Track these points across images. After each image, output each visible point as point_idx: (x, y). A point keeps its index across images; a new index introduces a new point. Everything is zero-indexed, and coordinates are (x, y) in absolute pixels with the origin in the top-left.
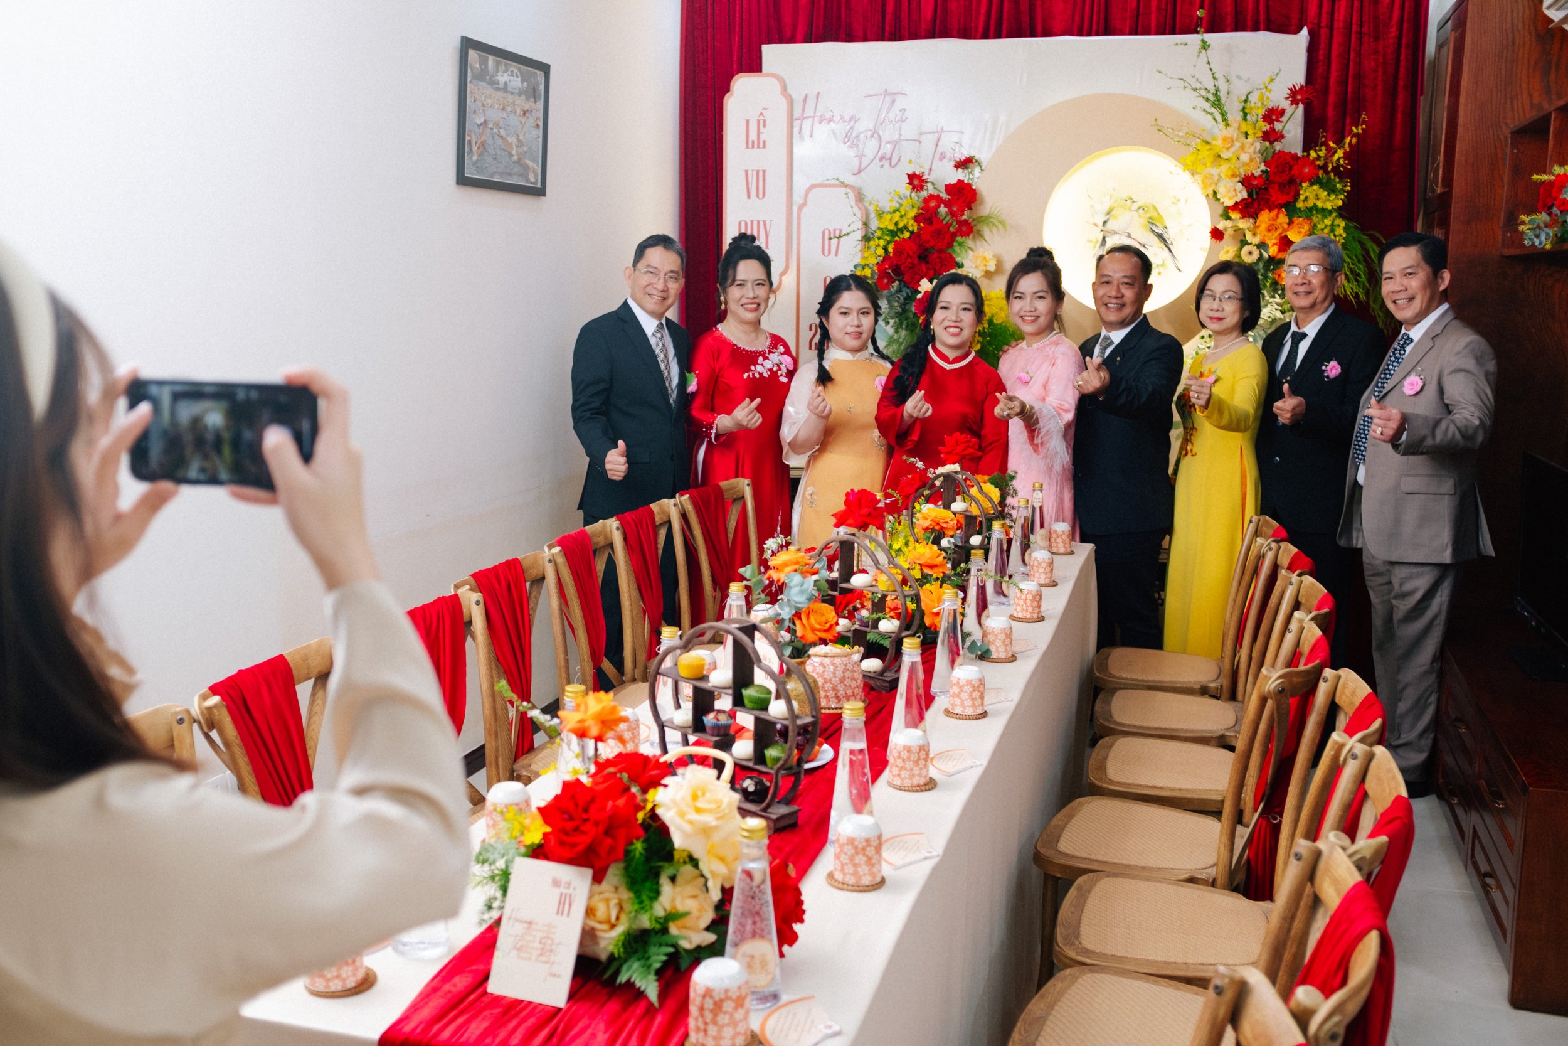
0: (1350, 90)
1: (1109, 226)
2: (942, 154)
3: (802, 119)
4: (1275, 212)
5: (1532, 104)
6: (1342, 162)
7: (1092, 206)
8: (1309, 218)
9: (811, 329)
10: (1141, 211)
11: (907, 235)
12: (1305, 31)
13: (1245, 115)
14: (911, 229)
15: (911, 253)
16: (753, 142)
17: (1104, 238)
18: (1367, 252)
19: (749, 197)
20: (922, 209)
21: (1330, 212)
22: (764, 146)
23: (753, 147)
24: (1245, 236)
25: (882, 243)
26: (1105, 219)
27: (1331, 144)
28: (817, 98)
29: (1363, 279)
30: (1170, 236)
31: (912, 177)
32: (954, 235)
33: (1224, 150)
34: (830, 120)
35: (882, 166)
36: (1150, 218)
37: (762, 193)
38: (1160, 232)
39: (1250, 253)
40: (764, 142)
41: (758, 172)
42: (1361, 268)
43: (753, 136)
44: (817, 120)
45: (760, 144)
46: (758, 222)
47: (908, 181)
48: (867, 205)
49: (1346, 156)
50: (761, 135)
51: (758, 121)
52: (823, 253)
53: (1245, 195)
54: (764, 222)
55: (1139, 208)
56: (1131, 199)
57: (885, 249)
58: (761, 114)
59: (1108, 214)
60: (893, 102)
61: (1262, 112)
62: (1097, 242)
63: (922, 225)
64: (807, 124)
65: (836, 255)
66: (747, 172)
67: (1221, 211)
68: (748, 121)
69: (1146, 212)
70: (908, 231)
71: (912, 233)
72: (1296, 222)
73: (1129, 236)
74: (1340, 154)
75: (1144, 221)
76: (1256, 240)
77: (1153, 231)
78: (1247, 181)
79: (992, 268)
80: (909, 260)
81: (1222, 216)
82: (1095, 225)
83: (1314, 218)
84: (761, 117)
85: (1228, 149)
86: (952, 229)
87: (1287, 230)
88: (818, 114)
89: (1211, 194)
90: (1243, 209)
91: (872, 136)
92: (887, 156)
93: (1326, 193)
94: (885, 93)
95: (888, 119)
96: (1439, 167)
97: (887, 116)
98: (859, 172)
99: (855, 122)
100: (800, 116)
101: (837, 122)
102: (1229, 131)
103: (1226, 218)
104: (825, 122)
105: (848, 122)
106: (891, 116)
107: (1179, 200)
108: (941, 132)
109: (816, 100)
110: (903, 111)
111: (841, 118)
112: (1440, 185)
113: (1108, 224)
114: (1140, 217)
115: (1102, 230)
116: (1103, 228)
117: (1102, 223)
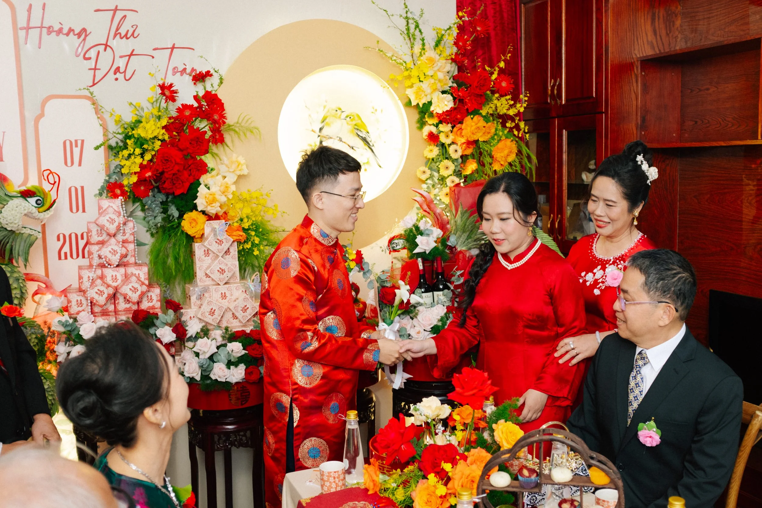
1: (324, 132)
2: (174, 68)
3: (28, 28)
4: (475, 116)
7: (310, 116)
8: (492, 122)
9: (58, 239)
10: (348, 119)
11: (158, 145)
14: (162, 138)
17: (321, 142)
20: (176, 118)
25: (138, 151)
26: (320, 126)
28: (44, 9)
30: (371, 139)
31: (163, 87)
32: (208, 141)
33: (429, 68)
34: (60, 31)
35: (117, 79)
36: (355, 125)
38: (364, 136)
44: (45, 31)
47: (160, 92)
48: (107, 116)
52: (66, 163)
53: (450, 104)
55: (347, 117)
56: (340, 109)
57: (142, 155)
59: (323, 121)
60: (124, 18)
63: (174, 133)
64: (34, 34)
65: (80, 165)
69: (352, 120)
70: (159, 140)
71: (163, 141)
73: (341, 140)
75: (350, 127)
77: (359, 135)
79: (245, 172)
81: (419, 123)
82: (313, 131)
83: (495, 122)
86: (207, 137)
87: (479, 132)
88: (46, 24)
89: (424, 104)
90: (443, 118)
91: (105, 50)
92: (122, 70)
93: (512, 102)
94: (116, 10)
95: (120, 34)
96: (560, 84)
97: (119, 31)
98: (94, 84)
99: (86, 36)
100: (25, 26)
101: (67, 34)
102: (430, 53)
103: (422, 123)
104: (54, 34)
105: (79, 35)
106: (123, 31)
107: (376, 110)
108: (173, 48)
109: (42, 11)
110: (135, 27)
111: (71, 30)
112: (564, 97)
113: (324, 131)
114: (347, 123)
115: (319, 136)
116: (319, 134)
117: (318, 130)
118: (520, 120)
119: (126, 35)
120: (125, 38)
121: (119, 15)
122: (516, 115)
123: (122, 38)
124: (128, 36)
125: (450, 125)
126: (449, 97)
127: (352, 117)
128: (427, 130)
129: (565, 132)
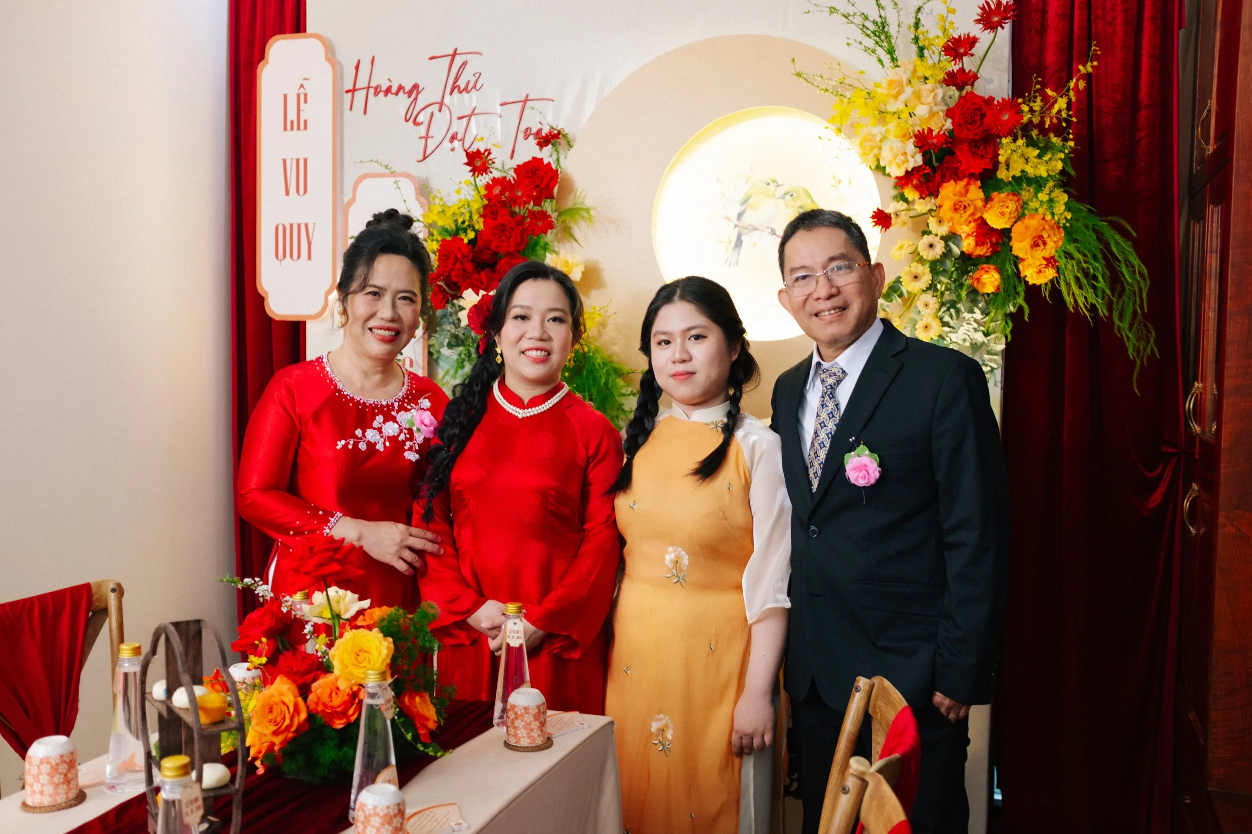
1: (747, 219)
2: (527, 130)
3: (353, 91)
4: (964, 184)
6: (1064, 114)
7: (722, 193)
8: (1015, 193)
10: (788, 197)
11: (472, 234)
13: (921, 50)
14: (477, 227)
15: (459, 256)
16: (292, 122)
17: (739, 237)
18: (1107, 245)
19: (287, 193)
20: (486, 198)
22: (305, 128)
23: (292, 129)
24: (927, 225)
26: (740, 209)
27: (1049, 92)
28: (373, 64)
29: (1101, 284)
31: (472, 156)
32: (524, 230)
33: (892, 100)
34: (388, 91)
35: (453, 149)
36: (801, 207)
37: (303, 187)
39: (931, 246)
40: (306, 122)
41: (298, 160)
42: (1098, 268)
43: (292, 115)
44: (372, 91)
45: (300, 124)
46: (299, 226)
47: (466, 160)
49: (1071, 106)
50: (301, 113)
51: (299, 95)
53: (919, 160)
54: (306, 225)
55: (786, 194)
56: (774, 181)
58: (302, 86)
59: (744, 202)
60: (464, 64)
61: (943, 42)
62: (730, 242)
63: (488, 220)
64: (360, 96)
66: (284, 161)
67: (888, 185)
68: (285, 96)
69: (795, 200)
71: (477, 232)
72: (996, 199)
73: (773, 232)
75: (791, 211)
76: (944, 230)
78: (922, 140)
80: (459, 266)
81: (889, 193)
82: (727, 218)
83: (1023, 193)
84: (302, 90)
85: (896, 97)
87: (984, 210)
88: (373, 84)
91: (440, 110)
92: (460, 136)
93: (1039, 153)
94: (455, 54)
95: (459, 87)
97: (457, 84)
98: (425, 158)
99: (418, 93)
100: (351, 88)
101: (397, 94)
104: (382, 94)
105: (410, 93)
106: (462, 83)
107: (839, 181)
108: (526, 100)
109: (370, 66)
110: (477, 75)
111: (400, 88)
112: (1212, 141)
113: (745, 217)
114: (787, 206)
115: (736, 226)
116: (737, 223)
117: (736, 216)
118: (1058, 187)
119: (466, 89)
120: (464, 92)
121: (458, 60)
122: (1053, 176)
123: (460, 92)
124: (469, 88)
127: (795, 195)
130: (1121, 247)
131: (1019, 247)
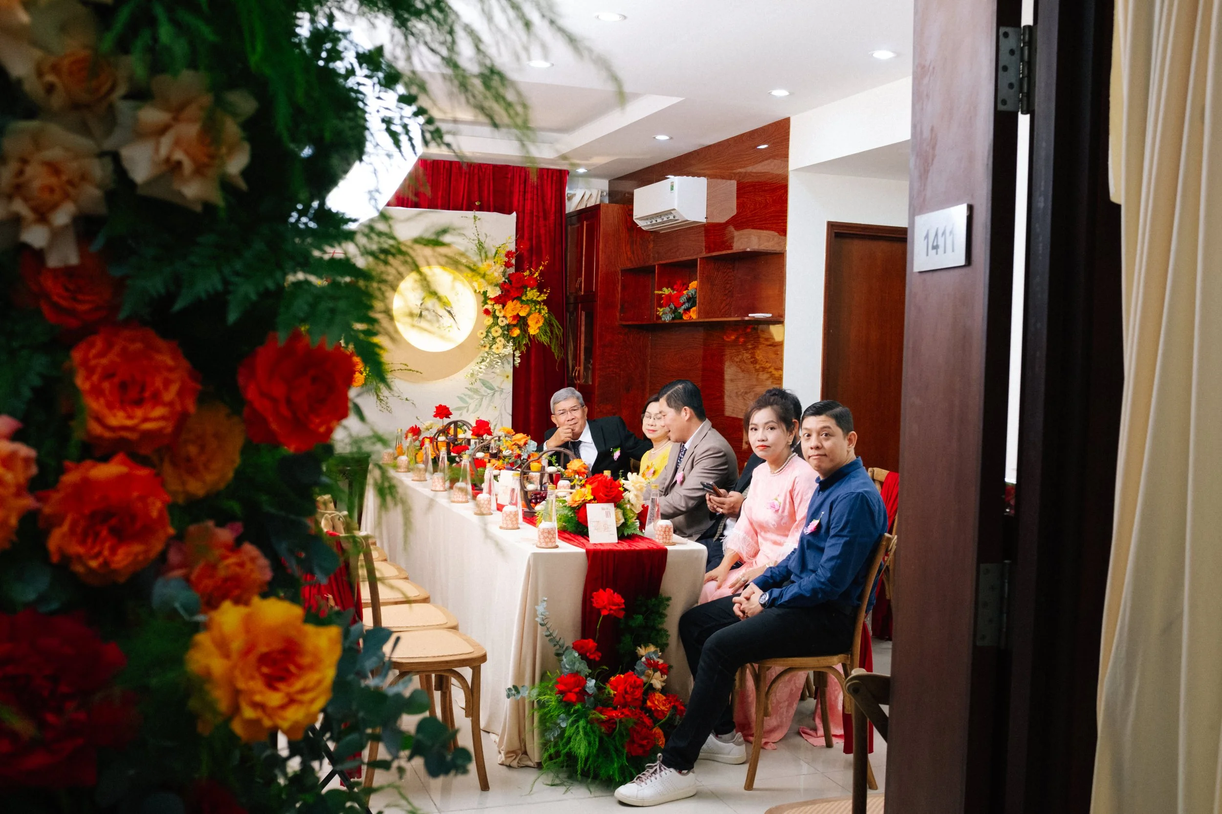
0: (534, 242)
4: (515, 301)
5: (627, 257)
6: (538, 278)
7: (415, 295)
8: (528, 305)
12: (514, 214)
21: (539, 303)
24: (495, 312)
27: (532, 270)
29: (549, 334)
30: (454, 311)
33: (488, 271)
38: (449, 310)
39: (502, 321)
42: (549, 330)
49: (540, 275)
53: (500, 293)
61: (504, 253)
62: (418, 314)
67: (482, 298)
72: (523, 307)
74: (536, 274)
77: (445, 309)
78: (500, 286)
81: (483, 302)
82: (416, 305)
83: (532, 305)
87: (520, 311)
89: (484, 292)
90: (497, 300)
93: (539, 293)
96: (581, 282)
102: (491, 262)
103: (485, 303)
107: (457, 294)
112: (583, 290)
118: (544, 305)
122: (542, 301)
125: (501, 305)
126: (498, 288)
128: (486, 307)
129: (583, 313)
130: (555, 322)
131: (530, 322)
